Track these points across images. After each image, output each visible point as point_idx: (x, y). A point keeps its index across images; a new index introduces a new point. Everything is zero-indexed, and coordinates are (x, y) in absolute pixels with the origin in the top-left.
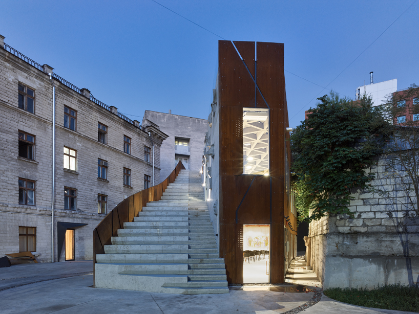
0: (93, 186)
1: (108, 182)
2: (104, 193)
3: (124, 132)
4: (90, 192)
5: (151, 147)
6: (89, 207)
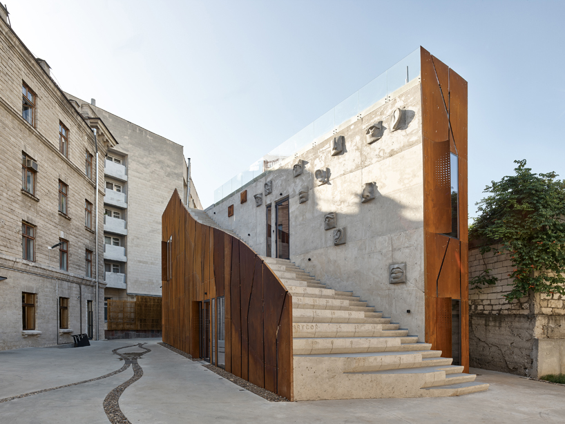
0: (14, 204)
1: (38, 201)
2: (32, 220)
3: (60, 114)
4: (10, 215)
5: (93, 154)
6: (9, 245)
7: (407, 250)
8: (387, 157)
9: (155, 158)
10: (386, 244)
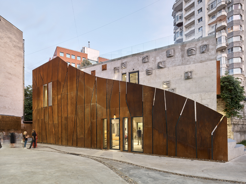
7: (209, 100)
8: (198, 63)
9: (7, 35)
10: (198, 97)
